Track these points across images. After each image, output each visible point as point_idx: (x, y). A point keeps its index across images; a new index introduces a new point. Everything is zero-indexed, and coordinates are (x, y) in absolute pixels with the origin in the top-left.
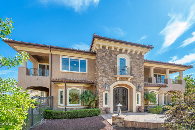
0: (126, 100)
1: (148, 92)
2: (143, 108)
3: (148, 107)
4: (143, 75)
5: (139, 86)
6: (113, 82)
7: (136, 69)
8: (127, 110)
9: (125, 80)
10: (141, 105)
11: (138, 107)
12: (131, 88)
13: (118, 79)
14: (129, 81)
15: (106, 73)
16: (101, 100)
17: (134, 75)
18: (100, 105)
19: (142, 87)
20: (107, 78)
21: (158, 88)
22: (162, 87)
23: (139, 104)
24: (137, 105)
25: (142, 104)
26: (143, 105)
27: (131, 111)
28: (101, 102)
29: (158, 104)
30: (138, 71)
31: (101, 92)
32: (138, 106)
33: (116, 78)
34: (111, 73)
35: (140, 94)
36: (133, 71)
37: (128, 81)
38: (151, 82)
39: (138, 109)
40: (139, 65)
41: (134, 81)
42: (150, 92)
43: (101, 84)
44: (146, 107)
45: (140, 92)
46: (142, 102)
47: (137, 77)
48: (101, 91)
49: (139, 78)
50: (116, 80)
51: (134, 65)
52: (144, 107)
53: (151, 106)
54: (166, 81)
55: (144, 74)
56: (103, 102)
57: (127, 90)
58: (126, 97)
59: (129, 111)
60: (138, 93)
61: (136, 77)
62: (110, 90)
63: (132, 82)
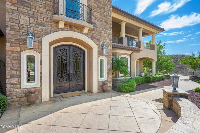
0: (82, 71)
1: (118, 57)
2: (110, 85)
3: (118, 81)
4: (110, 28)
5: (103, 45)
6: (50, 31)
7: (98, 14)
8: (84, 89)
9: (79, 31)
10: (106, 80)
11: (101, 83)
12: (90, 49)
13: (61, 25)
14: (86, 35)
15: (30, 8)
16: (14, 72)
17: (95, 23)
18: (11, 84)
19: (108, 47)
20: (32, 20)
21: (130, 52)
22: (134, 50)
23: (104, 78)
24: (101, 79)
25: (108, 76)
26: (110, 80)
27: (90, 91)
28: (12, 76)
29: (130, 76)
30: (103, 19)
31: (12, 52)
32: (102, 81)
33: (57, 22)
34: (45, 11)
35: (105, 60)
36: (93, 17)
37: (83, 34)
38: (122, 44)
39: (102, 86)
40: (104, 8)
41: (94, 35)
42: (121, 58)
43: (12, 32)
44: (114, 81)
45: (106, 56)
46: (108, 73)
47: (101, 29)
48: (12, 48)
49: (103, 32)
50: (58, 27)
51: (96, 5)
52: (111, 83)
53: (122, 80)
54: (139, 44)
55: (111, 26)
56: (19, 77)
57: (84, 52)
58: (82, 65)
59: (86, 90)
60: (101, 57)
61: (98, 29)
62: (41, 49)
63: (92, 38)
